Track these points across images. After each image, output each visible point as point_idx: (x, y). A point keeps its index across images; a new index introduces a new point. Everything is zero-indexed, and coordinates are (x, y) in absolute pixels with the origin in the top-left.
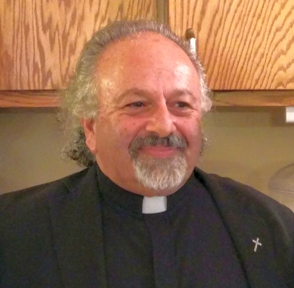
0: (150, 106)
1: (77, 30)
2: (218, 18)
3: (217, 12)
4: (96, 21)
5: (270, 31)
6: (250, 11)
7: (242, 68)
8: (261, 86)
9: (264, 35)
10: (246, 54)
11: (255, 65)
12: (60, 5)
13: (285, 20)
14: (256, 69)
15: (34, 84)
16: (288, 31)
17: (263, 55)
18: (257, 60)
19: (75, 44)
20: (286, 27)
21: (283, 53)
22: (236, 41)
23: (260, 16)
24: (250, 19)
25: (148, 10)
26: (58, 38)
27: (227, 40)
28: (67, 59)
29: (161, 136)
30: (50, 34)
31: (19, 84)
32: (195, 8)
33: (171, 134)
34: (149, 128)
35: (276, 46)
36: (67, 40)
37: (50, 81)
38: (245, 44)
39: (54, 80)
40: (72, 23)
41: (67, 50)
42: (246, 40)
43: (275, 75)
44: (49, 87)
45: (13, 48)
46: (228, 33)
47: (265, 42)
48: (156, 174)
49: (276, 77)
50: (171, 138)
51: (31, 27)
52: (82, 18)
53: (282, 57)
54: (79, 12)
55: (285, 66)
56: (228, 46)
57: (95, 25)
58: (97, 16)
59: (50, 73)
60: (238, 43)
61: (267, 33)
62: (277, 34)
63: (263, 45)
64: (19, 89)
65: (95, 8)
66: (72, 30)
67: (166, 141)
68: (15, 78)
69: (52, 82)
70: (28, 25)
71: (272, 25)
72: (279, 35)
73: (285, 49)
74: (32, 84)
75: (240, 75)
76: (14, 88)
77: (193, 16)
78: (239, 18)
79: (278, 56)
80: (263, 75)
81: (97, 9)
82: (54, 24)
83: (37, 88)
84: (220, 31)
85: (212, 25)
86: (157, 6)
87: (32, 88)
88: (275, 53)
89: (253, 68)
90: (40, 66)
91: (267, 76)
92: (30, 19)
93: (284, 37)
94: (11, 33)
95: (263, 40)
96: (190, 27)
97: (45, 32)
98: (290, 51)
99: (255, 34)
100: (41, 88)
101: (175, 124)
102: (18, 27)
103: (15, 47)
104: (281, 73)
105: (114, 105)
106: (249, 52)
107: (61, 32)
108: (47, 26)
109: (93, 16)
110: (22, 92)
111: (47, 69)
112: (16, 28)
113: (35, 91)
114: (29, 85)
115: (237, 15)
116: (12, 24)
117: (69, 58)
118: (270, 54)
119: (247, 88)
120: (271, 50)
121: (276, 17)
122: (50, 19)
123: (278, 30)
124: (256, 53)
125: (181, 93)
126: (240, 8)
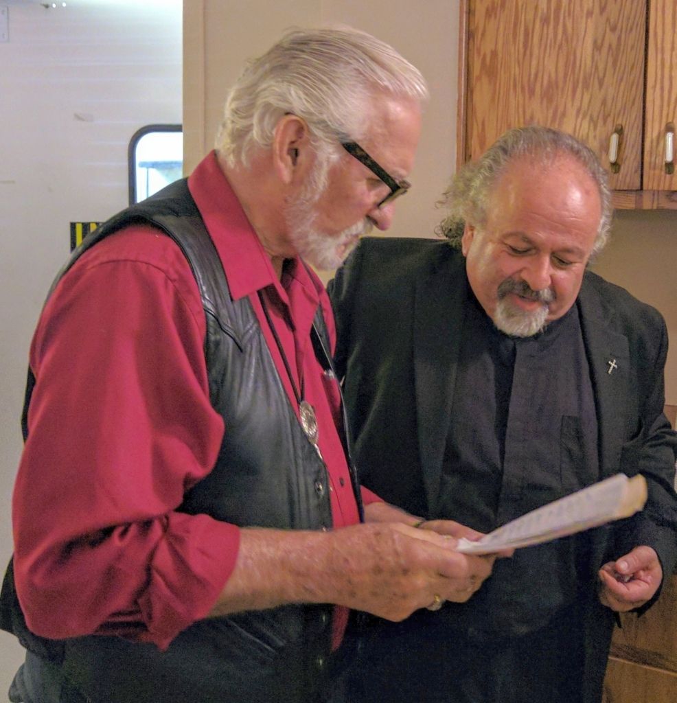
4: (577, 116)
12: (541, 103)
65: (577, 103)
81: (579, 105)
96: (670, 120)
102: (501, 126)
109: (574, 113)
112: (499, 128)
116: (495, 123)
122: (532, 117)
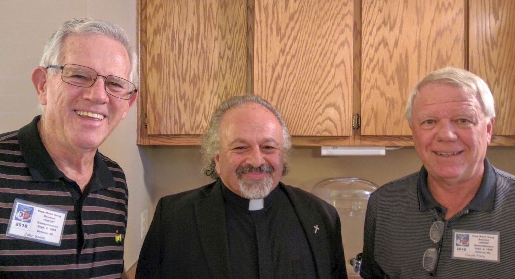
0: (250, 148)
1: (200, 100)
2: (282, 93)
3: (282, 90)
4: (211, 94)
5: (313, 102)
6: (301, 90)
7: (296, 123)
8: (307, 134)
9: (309, 105)
10: (299, 115)
11: (304, 121)
13: (322, 95)
14: (304, 124)
15: (174, 131)
16: (323, 102)
17: (308, 116)
18: (305, 118)
19: (199, 108)
20: (321, 100)
21: (320, 115)
22: (293, 107)
23: (307, 93)
24: (301, 94)
25: (242, 89)
26: (189, 105)
27: (287, 107)
28: (194, 117)
29: (255, 167)
30: (184, 102)
31: (165, 132)
32: (269, 88)
33: (262, 165)
34: (248, 162)
35: (316, 110)
36: (194, 105)
37: (183, 129)
38: (298, 109)
39: (186, 129)
40: (197, 96)
41: (194, 111)
42: (299, 107)
43: (315, 127)
44: (183, 133)
45: (162, 110)
46: (288, 103)
47: (309, 108)
48: (252, 189)
49: (316, 129)
50: (262, 168)
51: (173, 97)
52: (203, 93)
53: (320, 117)
54: (201, 90)
55: (321, 122)
56: (288, 110)
57: (210, 97)
58: (212, 92)
59: (184, 124)
60: (294, 108)
61: (311, 103)
62: (317, 103)
63: (309, 110)
64: (165, 134)
66: (197, 100)
67: (259, 169)
68: (163, 128)
69: (185, 130)
70: (171, 97)
71: (314, 98)
72: (318, 104)
73: (321, 112)
74: (173, 131)
75: (295, 127)
76: (163, 134)
77: (268, 93)
78: (295, 95)
79: (317, 117)
80: (308, 127)
81: (212, 88)
82: (187, 96)
83: (176, 134)
84: (283, 102)
85: (279, 99)
86: (247, 87)
87: (173, 134)
88: (315, 115)
89: (303, 124)
90: (178, 121)
91: (311, 128)
92: (173, 93)
93: (321, 105)
94: (161, 101)
95: (308, 107)
97: (181, 101)
98: (324, 114)
99: (304, 104)
100: (179, 134)
101: (264, 158)
102: (166, 98)
103: (164, 109)
104: (319, 126)
105: (228, 148)
106: (300, 114)
107: (191, 101)
108: (182, 97)
110: (168, 136)
111: (182, 122)
113: (175, 135)
114: (171, 132)
115: (294, 92)
116: (162, 96)
117: (195, 116)
118: (312, 115)
119: (299, 135)
120: (313, 112)
121: (316, 94)
122: (184, 94)
123: (317, 101)
124: (304, 115)
125: (268, 140)
126: (295, 88)
